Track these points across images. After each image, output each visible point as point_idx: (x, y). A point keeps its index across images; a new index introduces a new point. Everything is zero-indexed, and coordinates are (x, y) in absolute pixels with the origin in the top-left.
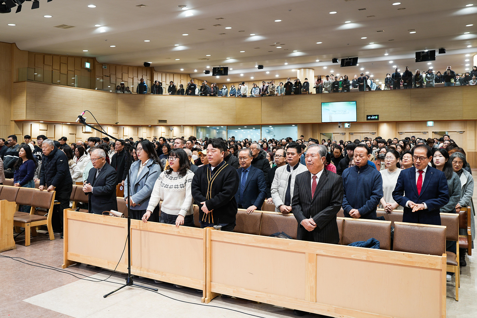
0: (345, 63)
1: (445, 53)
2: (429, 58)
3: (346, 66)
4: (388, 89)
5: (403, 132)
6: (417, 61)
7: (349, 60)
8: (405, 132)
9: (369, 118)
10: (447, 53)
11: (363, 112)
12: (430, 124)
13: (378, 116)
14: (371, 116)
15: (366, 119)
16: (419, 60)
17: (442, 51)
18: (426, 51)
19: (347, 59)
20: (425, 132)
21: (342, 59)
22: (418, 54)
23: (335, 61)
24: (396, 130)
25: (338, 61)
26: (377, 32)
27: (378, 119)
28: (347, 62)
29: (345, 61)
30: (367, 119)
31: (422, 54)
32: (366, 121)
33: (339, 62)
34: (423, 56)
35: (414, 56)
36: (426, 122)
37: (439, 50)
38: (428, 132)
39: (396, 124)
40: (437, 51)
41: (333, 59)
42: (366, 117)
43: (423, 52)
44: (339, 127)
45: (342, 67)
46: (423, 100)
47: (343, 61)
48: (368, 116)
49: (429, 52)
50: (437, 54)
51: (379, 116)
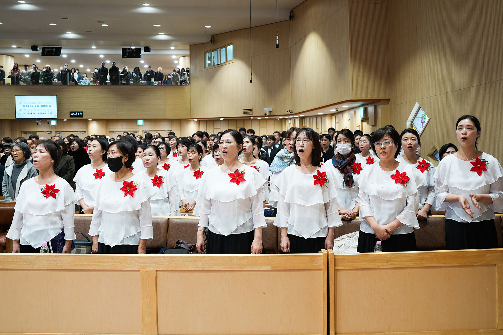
0: (46, 52)
1: (150, 52)
2: (135, 55)
3: (47, 55)
4: (93, 84)
5: (114, 131)
6: (123, 57)
7: (51, 49)
8: (116, 131)
9: (72, 114)
10: (152, 52)
11: (66, 108)
12: (140, 122)
13: (82, 112)
14: (75, 113)
15: (69, 115)
16: (125, 56)
17: (147, 49)
18: (133, 48)
19: (49, 47)
20: (136, 131)
21: (43, 47)
22: (124, 50)
23: (34, 48)
24: (107, 129)
25: (38, 49)
26: (63, 18)
27: (82, 116)
28: (48, 51)
29: (47, 50)
30: (71, 116)
31: (128, 51)
32: (69, 118)
33: (40, 51)
34: (129, 52)
35: (120, 52)
36: (135, 120)
37: (144, 48)
38: (138, 131)
39: (106, 122)
40: (143, 49)
41: (32, 46)
42: (69, 113)
43: (129, 49)
44: (38, 124)
45: (43, 56)
46: (128, 97)
47: (44, 49)
48: (71, 113)
49: (135, 49)
50: (142, 52)
51: (84, 113)
